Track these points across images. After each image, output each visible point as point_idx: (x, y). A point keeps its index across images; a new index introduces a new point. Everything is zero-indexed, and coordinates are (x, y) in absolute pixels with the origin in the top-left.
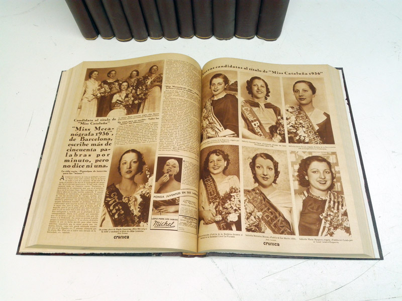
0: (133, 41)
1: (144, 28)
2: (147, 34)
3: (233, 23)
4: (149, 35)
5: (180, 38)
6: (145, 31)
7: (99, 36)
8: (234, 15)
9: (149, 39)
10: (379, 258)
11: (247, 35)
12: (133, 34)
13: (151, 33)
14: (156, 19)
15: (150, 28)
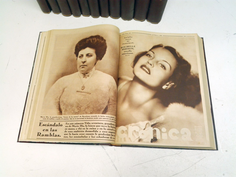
0: (72, 16)
1: (79, 10)
2: (80, 13)
3: (133, 11)
4: (82, 13)
5: (100, 17)
6: (80, 11)
7: (52, 11)
8: (134, 7)
9: (82, 16)
10: (216, 149)
11: (140, 19)
12: (72, 13)
13: (83, 13)
14: (86, 5)
15: (83, 10)
